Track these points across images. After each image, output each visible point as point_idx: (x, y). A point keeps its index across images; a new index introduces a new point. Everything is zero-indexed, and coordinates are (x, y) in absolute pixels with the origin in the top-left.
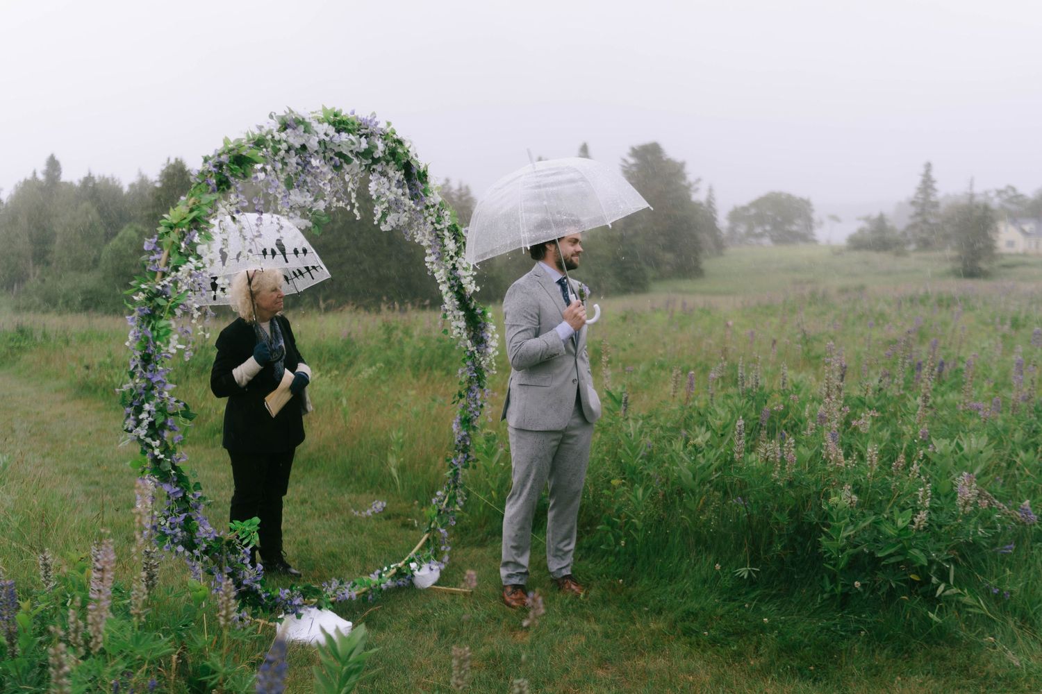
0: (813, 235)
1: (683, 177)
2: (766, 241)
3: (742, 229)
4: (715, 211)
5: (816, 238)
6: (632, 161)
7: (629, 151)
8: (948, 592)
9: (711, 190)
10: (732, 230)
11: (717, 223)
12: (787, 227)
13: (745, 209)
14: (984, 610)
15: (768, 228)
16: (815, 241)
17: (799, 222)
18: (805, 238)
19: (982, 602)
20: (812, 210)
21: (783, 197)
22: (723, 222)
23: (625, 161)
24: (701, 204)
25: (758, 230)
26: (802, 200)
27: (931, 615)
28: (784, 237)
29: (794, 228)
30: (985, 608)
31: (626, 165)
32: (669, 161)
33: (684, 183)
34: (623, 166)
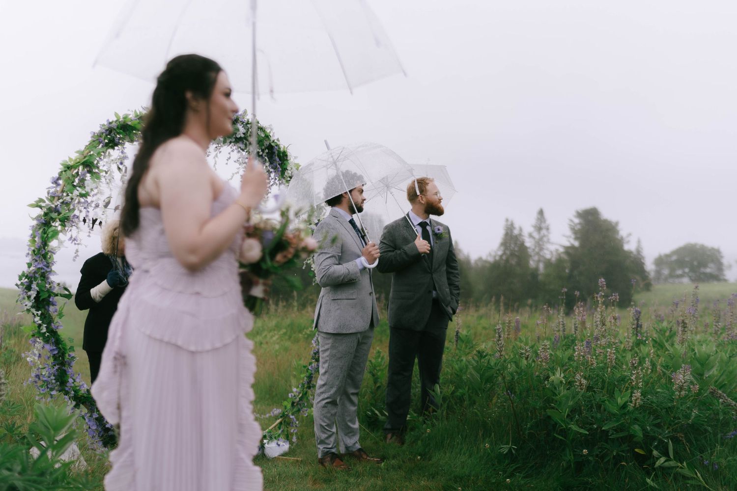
0: (724, 275)
1: (617, 232)
2: (686, 280)
3: (666, 272)
4: (643, 258)
5: (726, 278)
6: (577, 221)
7: (575, 214)
8: (667, 464)
9: (639, 242)
10: (658, 273)
11: (645, 267)
12: (702, 270)
13: (667, 256)
14: (700, 481)
15: (687, 270)
16: (725, 280)
17: (711, 265)
18: (717, 277)
19: (699, 475)
20: (722, 257)
21: (698, 247)
22: (650, 266)
23: (571, 221)
24: (631, 252)
25: (679, 272)
26: (713, 249)
27: (648, 481)
28: (700, 277)
29: (708, 270)
30: (701, 479)
31: (572, 224)
32: (606, 221)
33: (619, 237)
34: (570, 225)
